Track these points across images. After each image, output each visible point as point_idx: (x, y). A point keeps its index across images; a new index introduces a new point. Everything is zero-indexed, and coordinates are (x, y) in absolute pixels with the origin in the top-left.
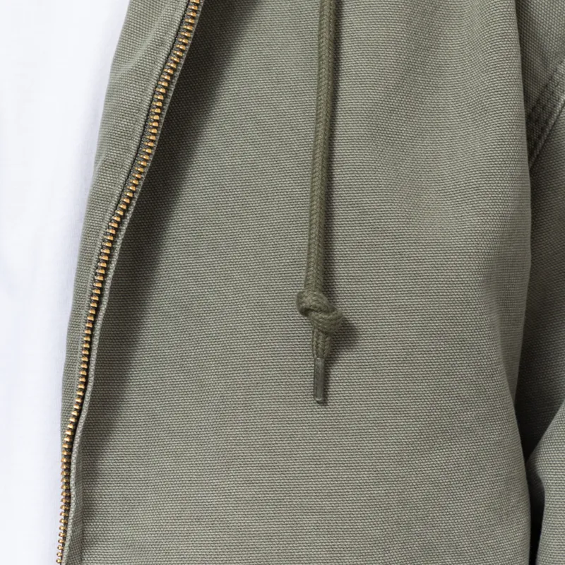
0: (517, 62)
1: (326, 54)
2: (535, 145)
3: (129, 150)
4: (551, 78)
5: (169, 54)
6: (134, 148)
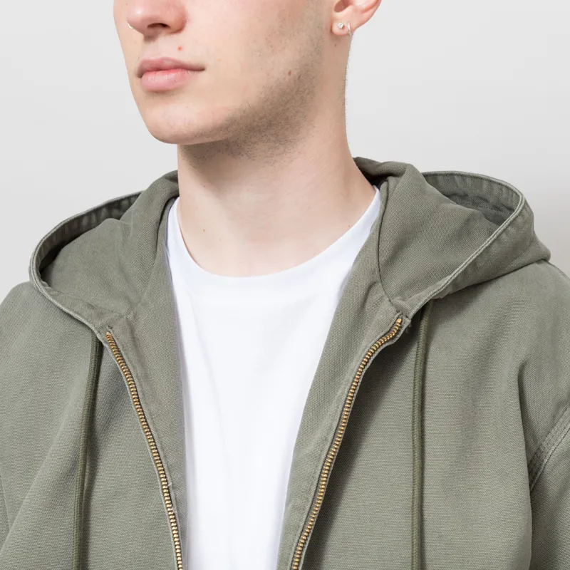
0: (523, 447)
1: (417, 444)
2: (534, 478)
3: (307, 499)
4: (539, 449)
5: (330, 447)
6: (310, 500)
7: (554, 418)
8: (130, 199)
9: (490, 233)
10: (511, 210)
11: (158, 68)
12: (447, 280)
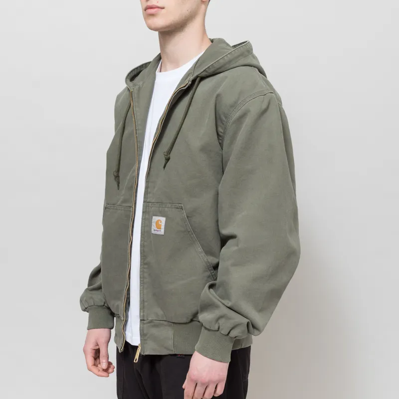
11: (151, 8)
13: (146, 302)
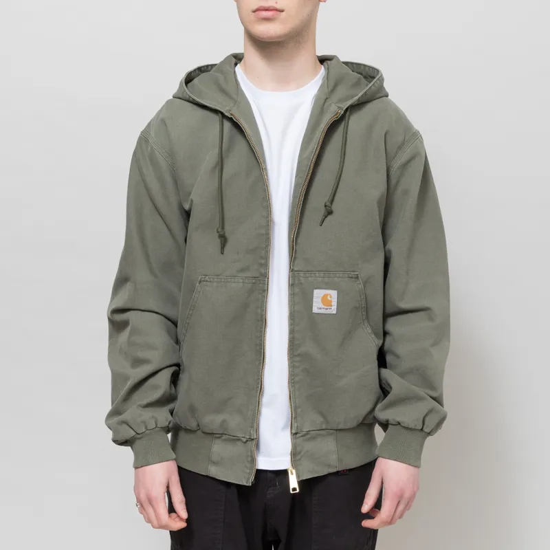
7: (397, 152)
8: (213, 66)
9: (367, 86)
10: (374, 78)
11: (267, 9)
12: (357, 98)
13: (299, 407)
